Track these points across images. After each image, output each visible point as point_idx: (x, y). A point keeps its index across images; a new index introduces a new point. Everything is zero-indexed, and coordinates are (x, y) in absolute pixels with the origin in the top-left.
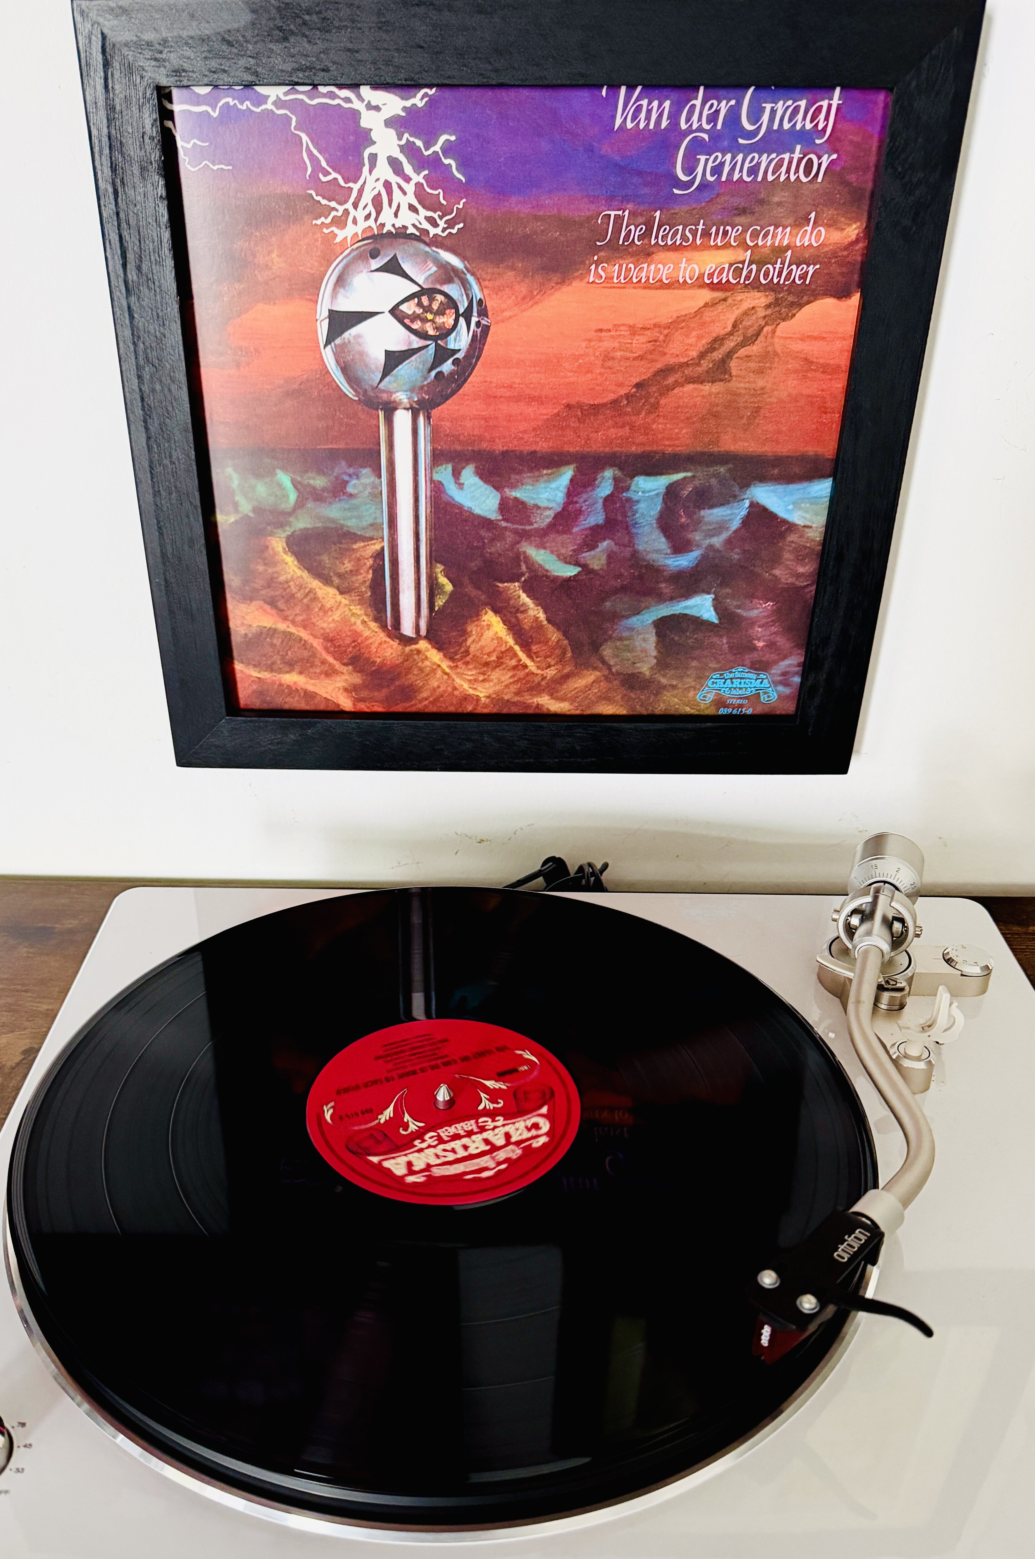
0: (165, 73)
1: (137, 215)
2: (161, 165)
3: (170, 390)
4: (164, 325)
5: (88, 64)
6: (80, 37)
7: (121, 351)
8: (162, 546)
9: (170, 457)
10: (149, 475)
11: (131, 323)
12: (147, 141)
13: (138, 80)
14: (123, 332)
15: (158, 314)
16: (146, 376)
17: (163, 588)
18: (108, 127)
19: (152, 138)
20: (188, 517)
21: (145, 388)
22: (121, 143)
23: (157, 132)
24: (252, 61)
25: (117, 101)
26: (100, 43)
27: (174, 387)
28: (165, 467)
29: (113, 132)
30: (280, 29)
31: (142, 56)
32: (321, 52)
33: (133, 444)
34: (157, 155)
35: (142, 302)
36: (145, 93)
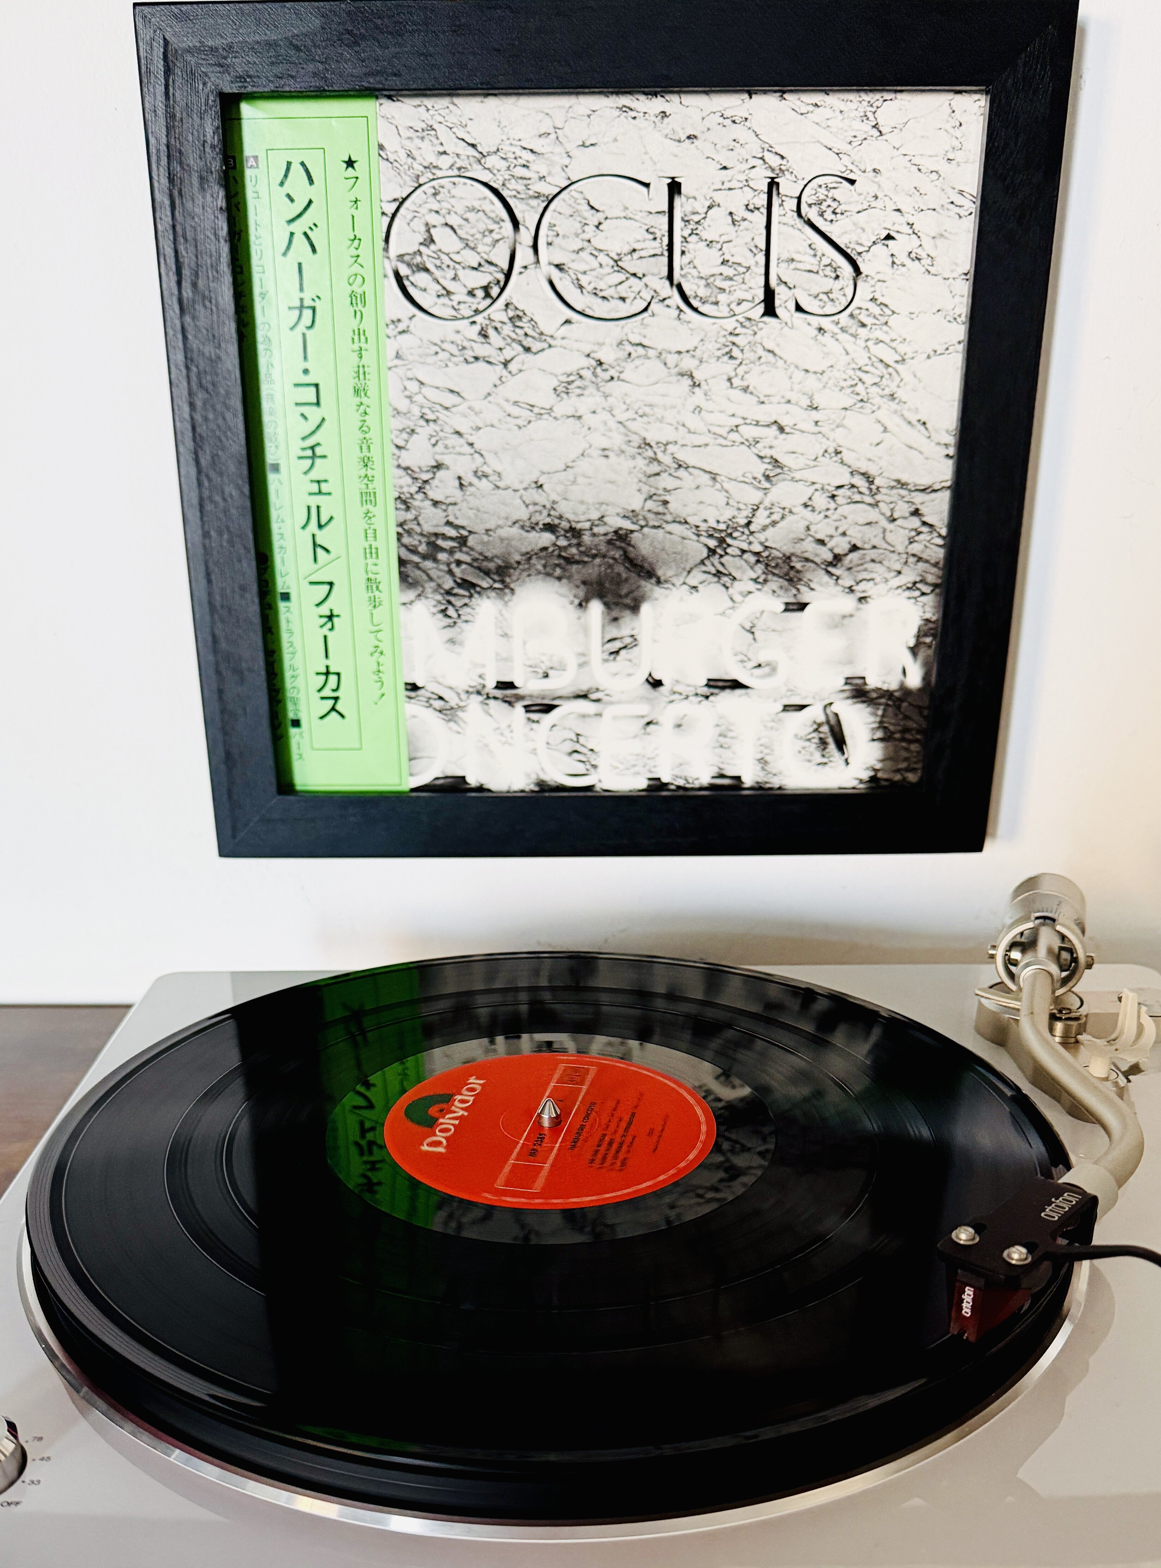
0: (229, 78)
1: (195, 230)
2: (222, 175)
3: (224, 419)
4: (219, 346)
5: (149, 72)
6: (141, 44)
7: (173, 376)
8: (210, 594)
9: (223, 492)
10: (198, 514)
11: (185, 344)
12: (208, 150)
13: (201, 87)
14: (176, 354)
15: (214, 336)
16: (199, 404)
17: (210, 644)
18: (167, 136)
19: (213, 147)
20: (240, 561)
21: (198, 417)
22: (180, 152)
23: (219, 140)
24: (321, 67)
25: (177, 108)
26: (162, 50)
27: (229, 416)
28: (216, 505)
29: (172, 141)
30: (349, 32)
31: (204, 62)
32: (393, 57)
33: (182, 479)
34: (218, 164)
35: (197, 323)
36: (207, 100)
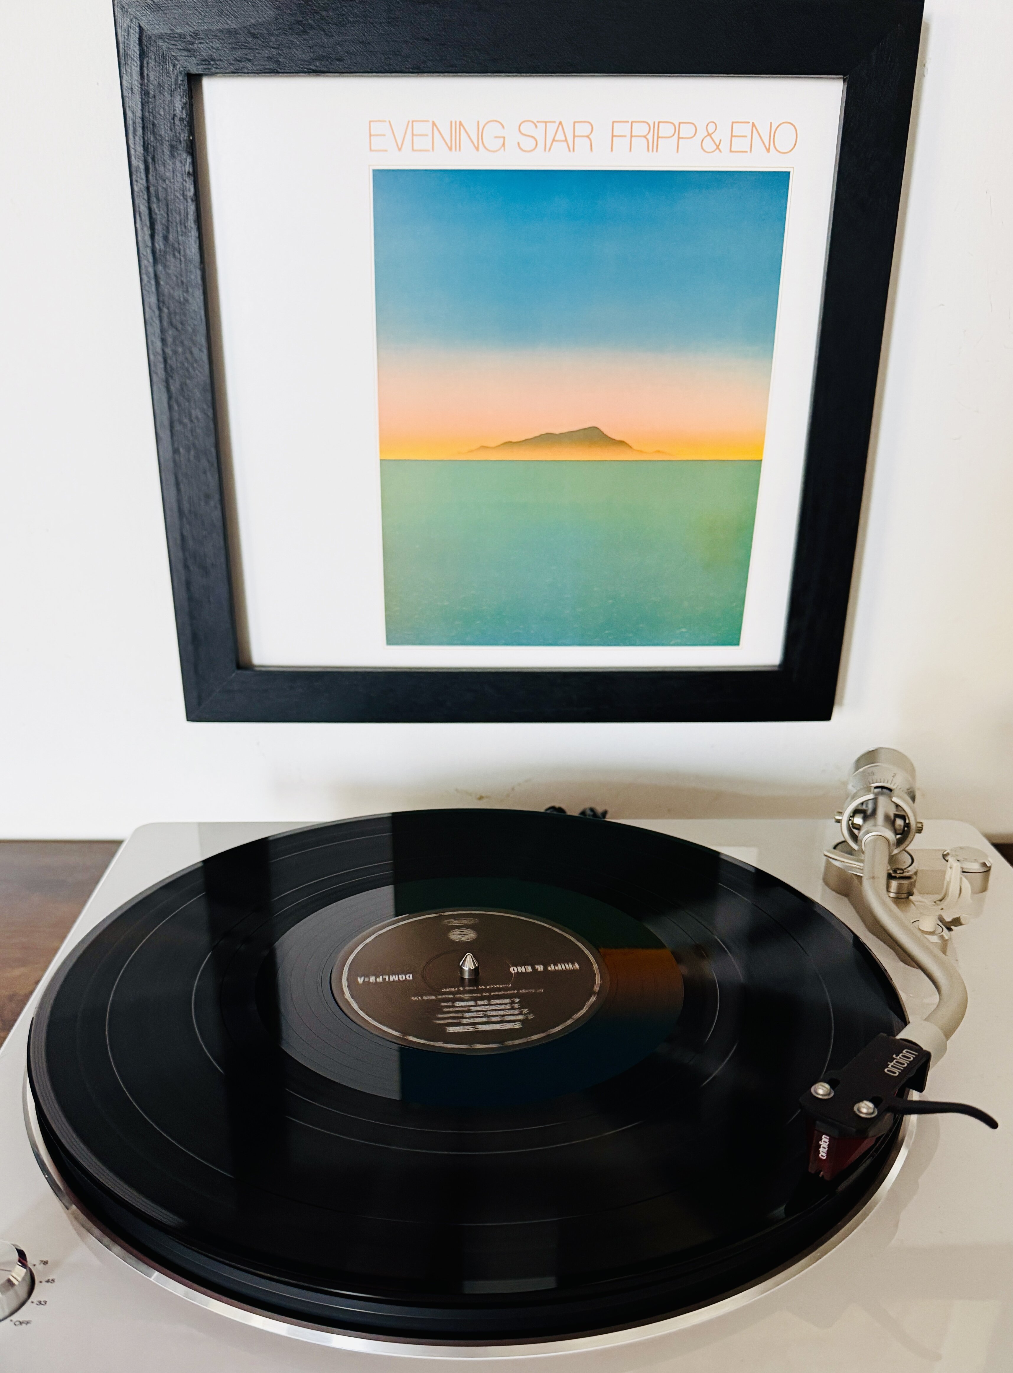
0: (196, 62)
1: (167, 191)
2: (189, 144)
3: (191, 353)
4: (187, 291)
5: (126, 55)
6: (119, 30)
7: (147, 317)
8: (179, 502)
9: (190, 415)
10: (169, 434)
11: (157, 289)
12: (177, 122)
13: (171, 69)
14: (149, 297)
15: (182, 282)
16: (170, 340)
17: (179, 543)
18: (142, 110)
19: (181, 120)
20: (205, 473)
21: (169, 351)
22: (154, 124)
23: (186, 114)
25: (151, 87)
26: (138, 36)
27: (196, 351)
29: (147, 115)
31: (174, 47)
32: (336, 44)
33: (155, 404)
34: (186, 135)
35: (168, 271)
36: (176, 80)
